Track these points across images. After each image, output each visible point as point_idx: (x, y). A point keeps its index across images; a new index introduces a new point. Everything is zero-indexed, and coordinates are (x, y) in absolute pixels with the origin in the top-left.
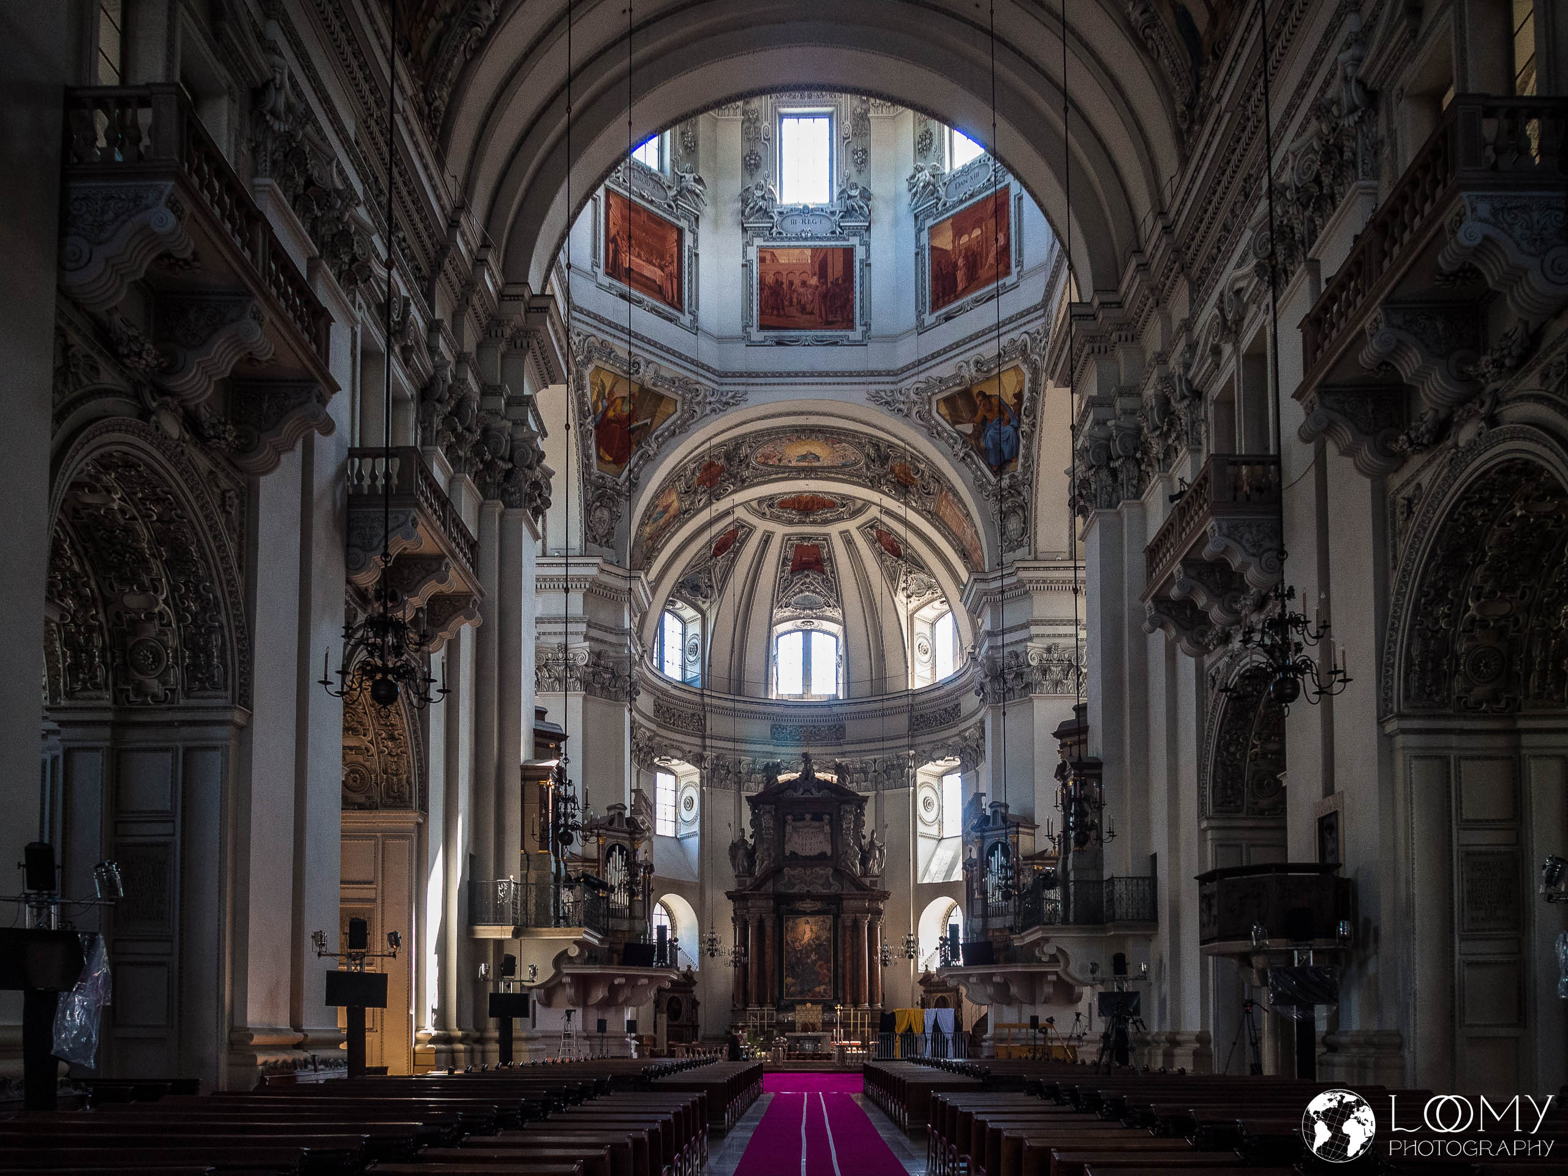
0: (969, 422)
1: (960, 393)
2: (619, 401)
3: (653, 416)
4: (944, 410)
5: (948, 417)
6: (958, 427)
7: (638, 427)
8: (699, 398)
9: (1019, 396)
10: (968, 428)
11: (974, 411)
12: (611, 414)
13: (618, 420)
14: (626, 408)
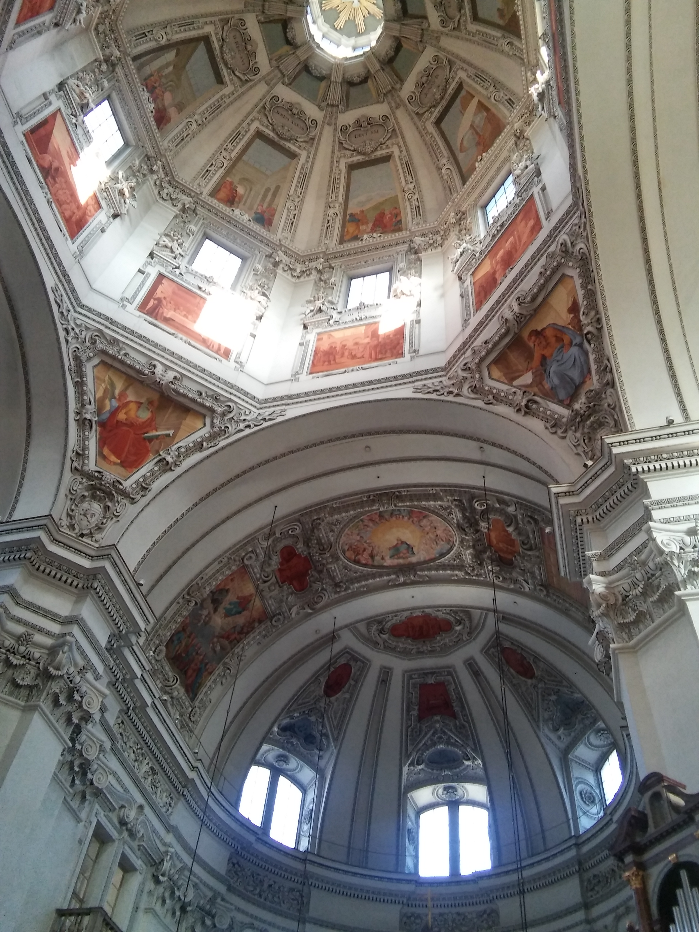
0: (527, 370)
1: (510, 346)
2: (133, 407)
3: (177, 429)
4: (496, 373)
5: (503, 379)
6: (515, 383)
7: (157, 437)
8: (231, 415)
9: (574, 309)
10: (528, 378)
11: (530, 357)
12: (122, 416)
13: (131, 425)
14: (144, 415)
